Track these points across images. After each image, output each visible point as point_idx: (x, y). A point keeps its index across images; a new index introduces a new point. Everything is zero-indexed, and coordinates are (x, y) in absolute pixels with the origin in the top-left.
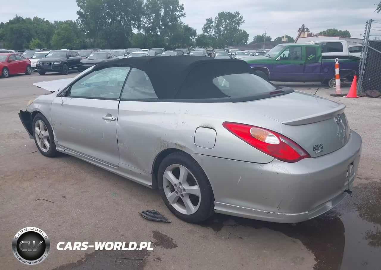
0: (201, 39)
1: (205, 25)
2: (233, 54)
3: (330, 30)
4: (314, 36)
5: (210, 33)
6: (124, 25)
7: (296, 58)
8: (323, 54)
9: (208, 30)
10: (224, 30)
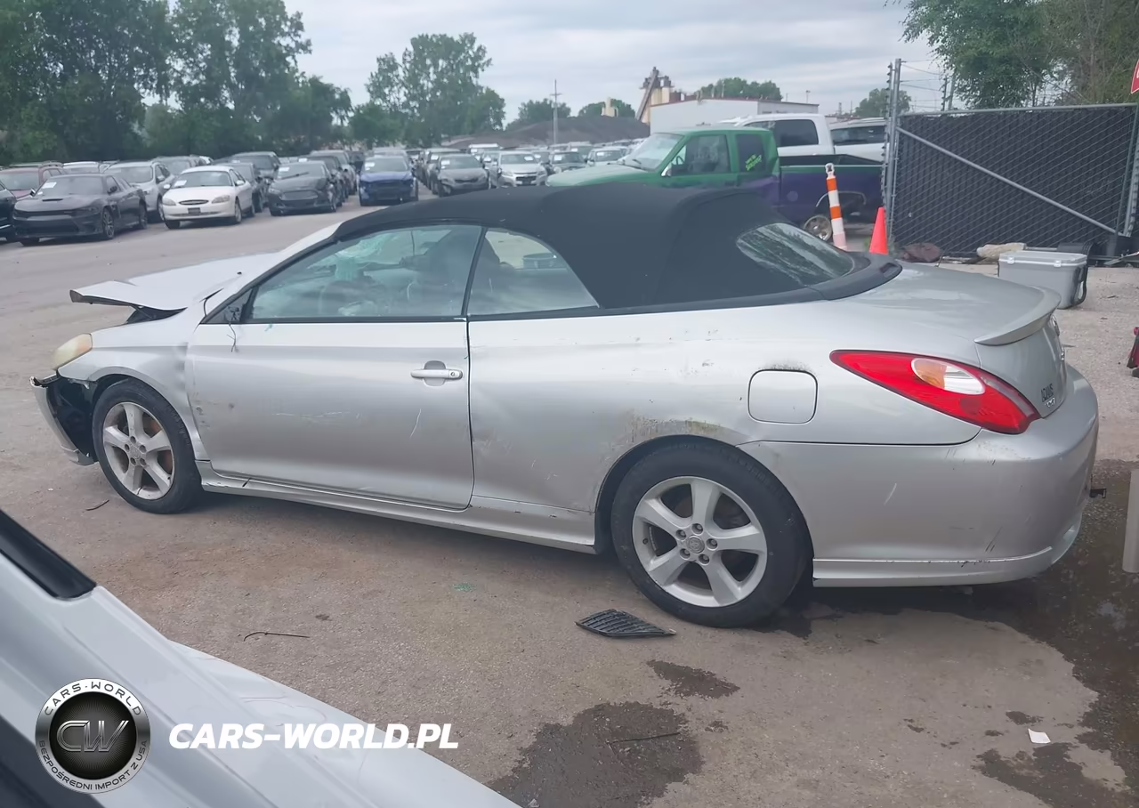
0: (368, 118)
1: (374, 74)
2: (485, 160)
3: (727, 81)
4: (688, 98)
5: (392, 100)
6: (110, 82)
7: (711, 167)
8: (784, 151)
9: (386, 91)
10: (434, 90)
